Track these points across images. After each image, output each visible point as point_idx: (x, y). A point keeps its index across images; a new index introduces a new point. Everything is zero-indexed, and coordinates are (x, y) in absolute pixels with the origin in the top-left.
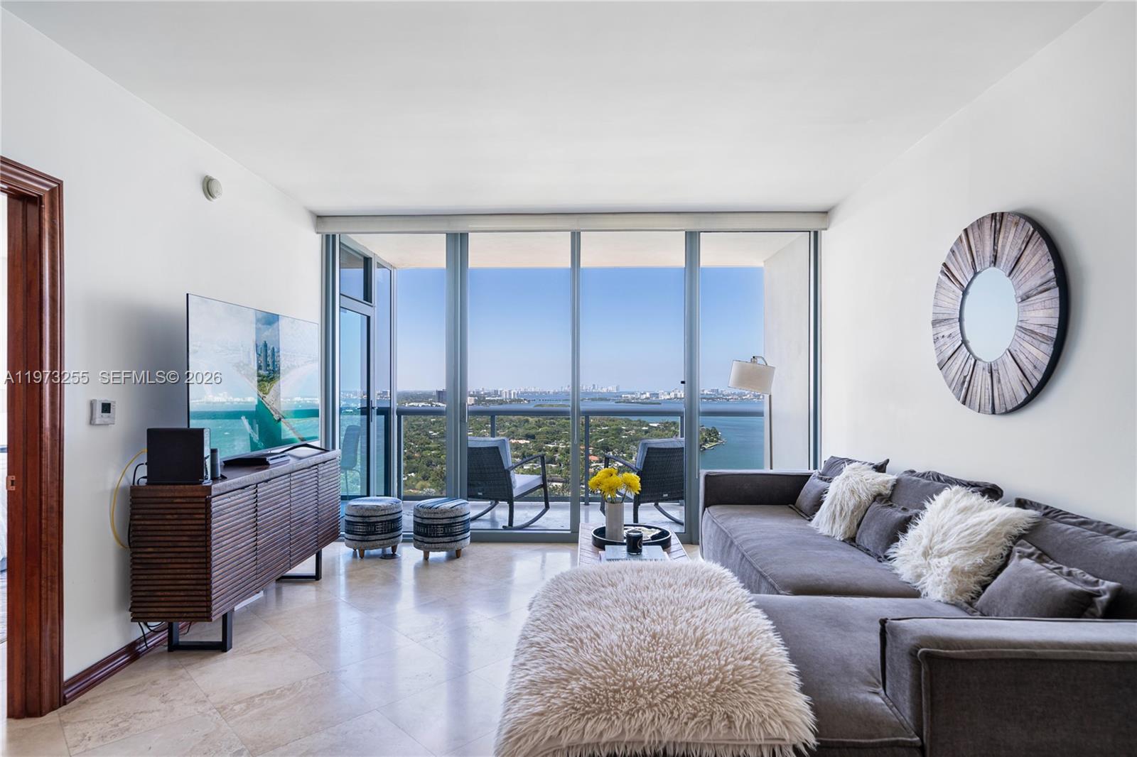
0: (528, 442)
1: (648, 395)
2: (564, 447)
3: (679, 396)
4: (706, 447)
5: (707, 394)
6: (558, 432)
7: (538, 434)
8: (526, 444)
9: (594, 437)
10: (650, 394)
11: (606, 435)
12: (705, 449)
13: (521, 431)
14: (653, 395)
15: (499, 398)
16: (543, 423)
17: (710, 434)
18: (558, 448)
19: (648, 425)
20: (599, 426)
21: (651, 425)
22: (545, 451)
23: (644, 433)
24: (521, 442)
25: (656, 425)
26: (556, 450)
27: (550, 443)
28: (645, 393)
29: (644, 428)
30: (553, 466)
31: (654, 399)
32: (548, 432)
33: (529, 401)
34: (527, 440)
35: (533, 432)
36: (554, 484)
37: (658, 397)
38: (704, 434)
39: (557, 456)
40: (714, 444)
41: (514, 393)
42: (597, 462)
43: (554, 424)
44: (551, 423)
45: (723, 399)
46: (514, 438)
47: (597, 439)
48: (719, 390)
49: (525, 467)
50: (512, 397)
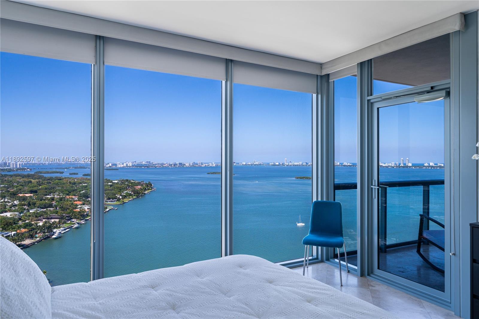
0: (32, 195)
1: (110, 165)
2: (59, 197)
3: (129, 165)
4: (146, 193)
5: (144, 164)
6: (53, 188)
7: (39, 189)
8: (30, 197)
9: (78, 190)
10: (112, 164)
11: (86, 188)
12: (145, 194)
13: (26, 188)
14: (113, 165)
15: (8, 168)
16: (42, 183)
17: (148, 186)
18: (54, 198)
19: (111, 182)
20: (81, 183)
21: (113, 181)
22: (45, 200)
23: (109, 187)
24: (27, 195)
25: (116, 182)
26: (53, 199)
27: (48, 195)
28: (108, 164)
29: (109, 184)
30: (51, 209)
31: (114, 167)
32: (46, 188)
33: (31, 169)
34: (31, 194)
35: (35, 189)
36: (53, 220)
37: (116, 166)
38: (144, 186)
39: (54, 203)
40: (150, 191)
41: (20, 164)
42: (81, 205)
43: (50, 183)
44: (48, 183)
45: (153, 166)
46: (21, 193)
47: (80, 191)
48: (151, 162)
49: (30, 211)
50: (18, 167)
